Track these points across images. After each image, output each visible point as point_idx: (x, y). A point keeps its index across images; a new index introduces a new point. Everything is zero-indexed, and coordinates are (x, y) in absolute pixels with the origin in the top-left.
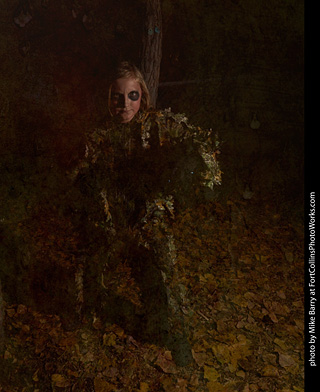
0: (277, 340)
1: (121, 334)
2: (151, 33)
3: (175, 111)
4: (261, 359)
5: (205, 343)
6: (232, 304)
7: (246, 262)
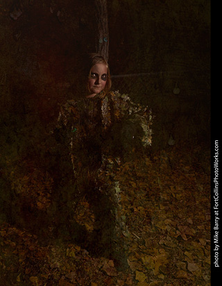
0: (186, 253)
1: (79, 249)
2: (101, 41)
3: (121, 93)
4: (176, 266)
5: (137, 254)
6: (156, 228)
7: (166, 198)
